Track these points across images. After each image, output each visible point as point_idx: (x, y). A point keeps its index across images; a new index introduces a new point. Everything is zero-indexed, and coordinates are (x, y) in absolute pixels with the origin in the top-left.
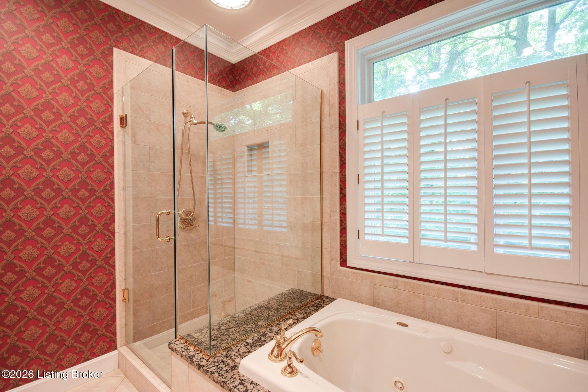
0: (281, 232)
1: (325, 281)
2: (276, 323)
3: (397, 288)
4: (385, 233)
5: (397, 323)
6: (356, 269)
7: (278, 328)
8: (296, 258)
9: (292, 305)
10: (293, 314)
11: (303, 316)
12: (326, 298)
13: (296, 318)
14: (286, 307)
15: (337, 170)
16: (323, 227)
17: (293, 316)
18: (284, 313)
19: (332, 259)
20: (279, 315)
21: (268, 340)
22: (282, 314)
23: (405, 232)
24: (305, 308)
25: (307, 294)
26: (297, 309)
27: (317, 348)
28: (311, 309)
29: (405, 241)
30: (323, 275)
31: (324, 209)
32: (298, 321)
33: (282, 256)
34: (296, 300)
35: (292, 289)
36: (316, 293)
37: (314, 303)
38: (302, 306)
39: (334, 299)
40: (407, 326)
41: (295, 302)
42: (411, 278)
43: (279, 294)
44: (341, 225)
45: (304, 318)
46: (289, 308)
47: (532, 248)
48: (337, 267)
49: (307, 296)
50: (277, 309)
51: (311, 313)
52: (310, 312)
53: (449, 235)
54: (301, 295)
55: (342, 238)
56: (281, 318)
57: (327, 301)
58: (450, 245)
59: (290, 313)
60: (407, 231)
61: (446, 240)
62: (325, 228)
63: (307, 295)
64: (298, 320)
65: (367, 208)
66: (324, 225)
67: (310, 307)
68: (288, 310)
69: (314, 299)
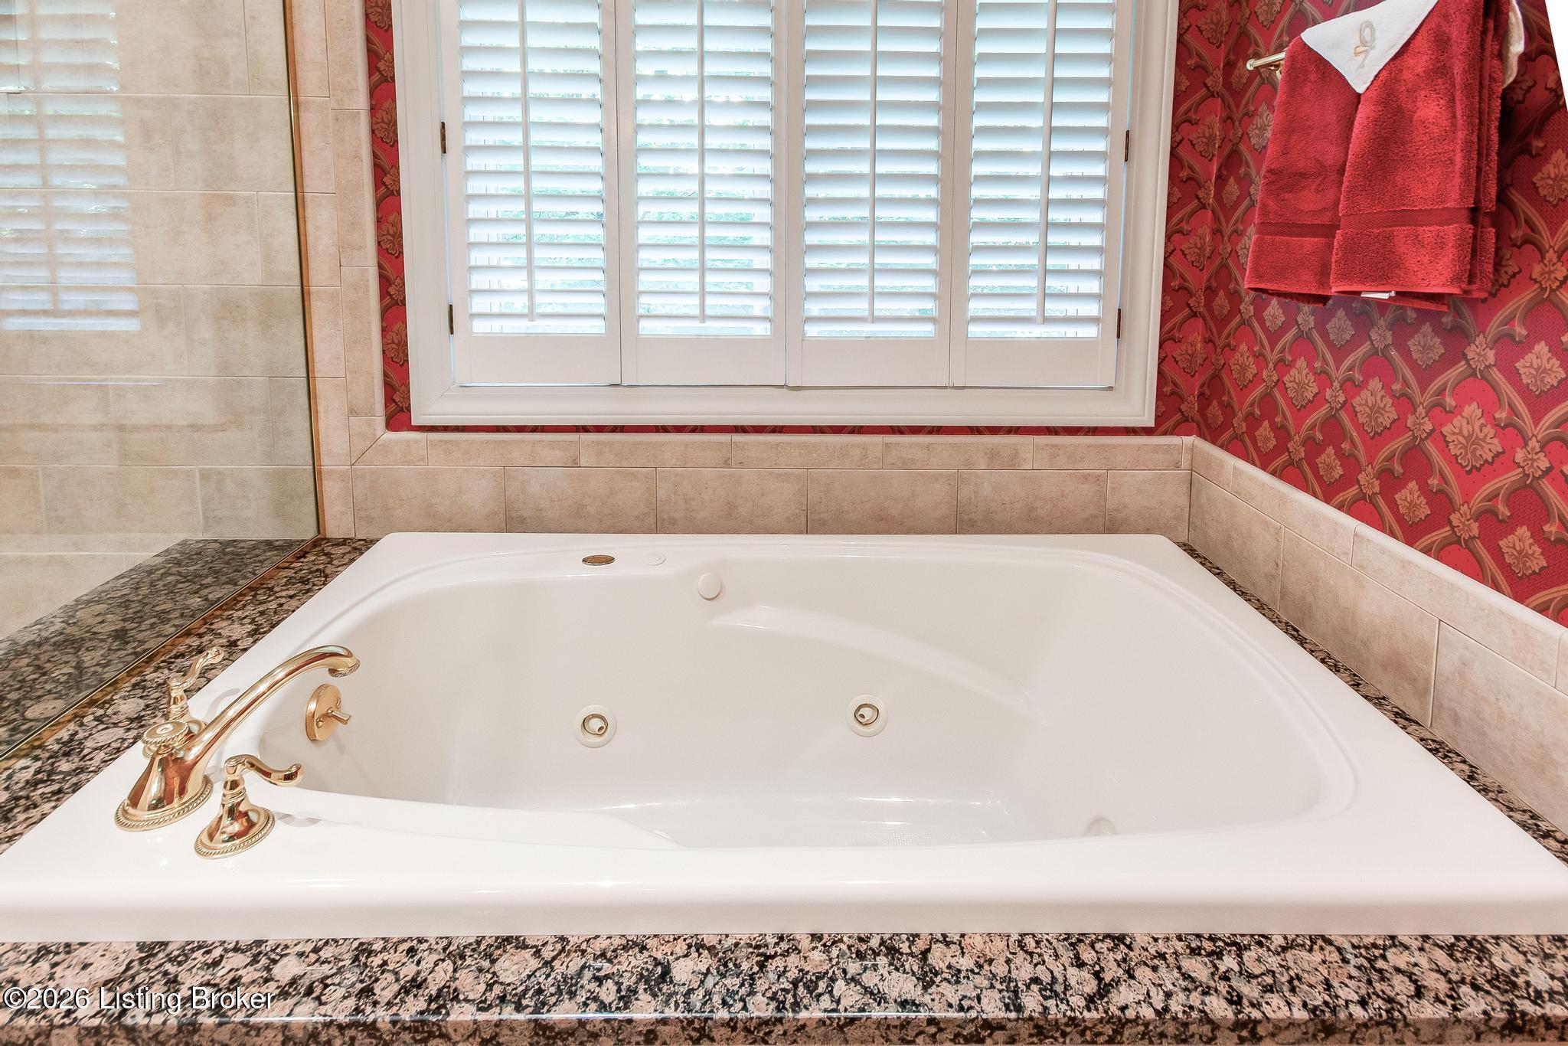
0: (103, 335)
1: (331, 489)
2: (127, 686)
3: (575, 464)
4: (539, 311)
5: (584, 561)
6: (446, 429)
7: (140, 701)
8: (191, 426)
9: (196, 601)
10: (202, 630)
11: (251, 627)
12: (338, 545)
13: (224, 641)
14: (163, 617)
15: (361, 101)
16: (313, 303)
17: (206, 638)
18: (163, 639)
19: (353, 412)
20: (136, 654)
21: (97, 761)
22: (151, 644)
23: (598, 304)
24: (254, 596)
25: (254, 548)
26: (220, 608)
27: (326, 716)
28: (284, 594)
29: (597, 327)
30: (320, 473)
31: (311, 239)
32: (233, 648)
33: (121, 428)
34: (209, 580)
35: (183, 543)
36: (294, 536)
37: (291, 573)
38: (241, 595)
39: (369, 543)
40: (609, 560)
41: (207, 586)
42: (615, 429)
43: (122, 576)
44: (384, 293)
45: (257, 634)
46: (182, 615)
47: (875, 319)
48: (374, 435)
49: (257, 556)
50: (121, 636)
51: (285, 607)
52: (281, 605)
53: (710, 301)
54: (227, 558)
55: (391, 335)
56: (151, 659)
57: (344, 554)
58: (713, 328)
59: (188, 634)
60: (601, 300)
61: (703, 317)
62: (319, 308)
63: (257, 552)
64: (233, 644)
65: (476, 234)
66: (313, 297)
67: (276, 589)
68: (177, 622)
69: (289, 559)
